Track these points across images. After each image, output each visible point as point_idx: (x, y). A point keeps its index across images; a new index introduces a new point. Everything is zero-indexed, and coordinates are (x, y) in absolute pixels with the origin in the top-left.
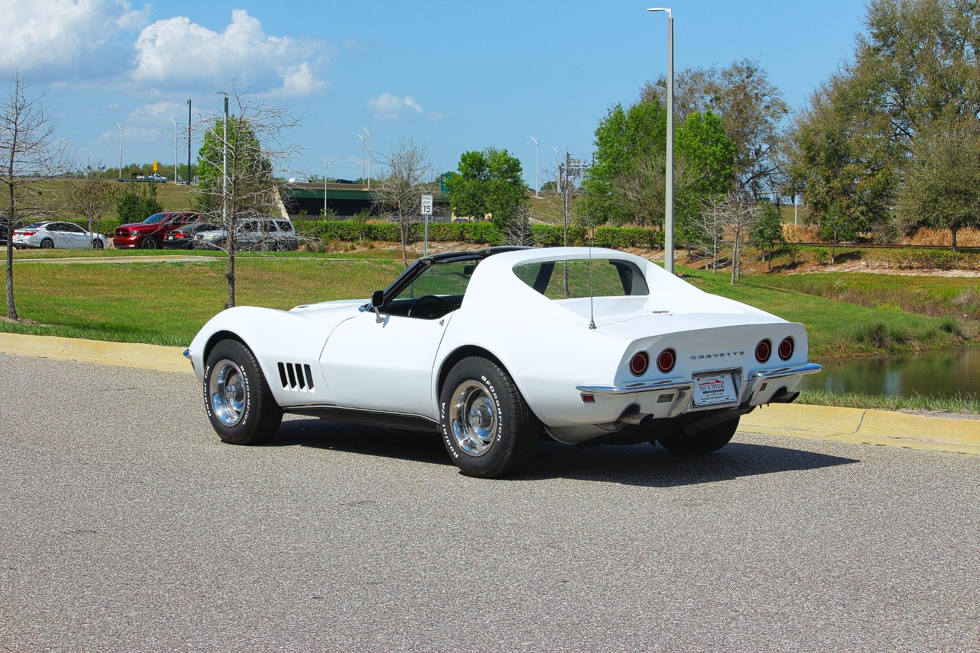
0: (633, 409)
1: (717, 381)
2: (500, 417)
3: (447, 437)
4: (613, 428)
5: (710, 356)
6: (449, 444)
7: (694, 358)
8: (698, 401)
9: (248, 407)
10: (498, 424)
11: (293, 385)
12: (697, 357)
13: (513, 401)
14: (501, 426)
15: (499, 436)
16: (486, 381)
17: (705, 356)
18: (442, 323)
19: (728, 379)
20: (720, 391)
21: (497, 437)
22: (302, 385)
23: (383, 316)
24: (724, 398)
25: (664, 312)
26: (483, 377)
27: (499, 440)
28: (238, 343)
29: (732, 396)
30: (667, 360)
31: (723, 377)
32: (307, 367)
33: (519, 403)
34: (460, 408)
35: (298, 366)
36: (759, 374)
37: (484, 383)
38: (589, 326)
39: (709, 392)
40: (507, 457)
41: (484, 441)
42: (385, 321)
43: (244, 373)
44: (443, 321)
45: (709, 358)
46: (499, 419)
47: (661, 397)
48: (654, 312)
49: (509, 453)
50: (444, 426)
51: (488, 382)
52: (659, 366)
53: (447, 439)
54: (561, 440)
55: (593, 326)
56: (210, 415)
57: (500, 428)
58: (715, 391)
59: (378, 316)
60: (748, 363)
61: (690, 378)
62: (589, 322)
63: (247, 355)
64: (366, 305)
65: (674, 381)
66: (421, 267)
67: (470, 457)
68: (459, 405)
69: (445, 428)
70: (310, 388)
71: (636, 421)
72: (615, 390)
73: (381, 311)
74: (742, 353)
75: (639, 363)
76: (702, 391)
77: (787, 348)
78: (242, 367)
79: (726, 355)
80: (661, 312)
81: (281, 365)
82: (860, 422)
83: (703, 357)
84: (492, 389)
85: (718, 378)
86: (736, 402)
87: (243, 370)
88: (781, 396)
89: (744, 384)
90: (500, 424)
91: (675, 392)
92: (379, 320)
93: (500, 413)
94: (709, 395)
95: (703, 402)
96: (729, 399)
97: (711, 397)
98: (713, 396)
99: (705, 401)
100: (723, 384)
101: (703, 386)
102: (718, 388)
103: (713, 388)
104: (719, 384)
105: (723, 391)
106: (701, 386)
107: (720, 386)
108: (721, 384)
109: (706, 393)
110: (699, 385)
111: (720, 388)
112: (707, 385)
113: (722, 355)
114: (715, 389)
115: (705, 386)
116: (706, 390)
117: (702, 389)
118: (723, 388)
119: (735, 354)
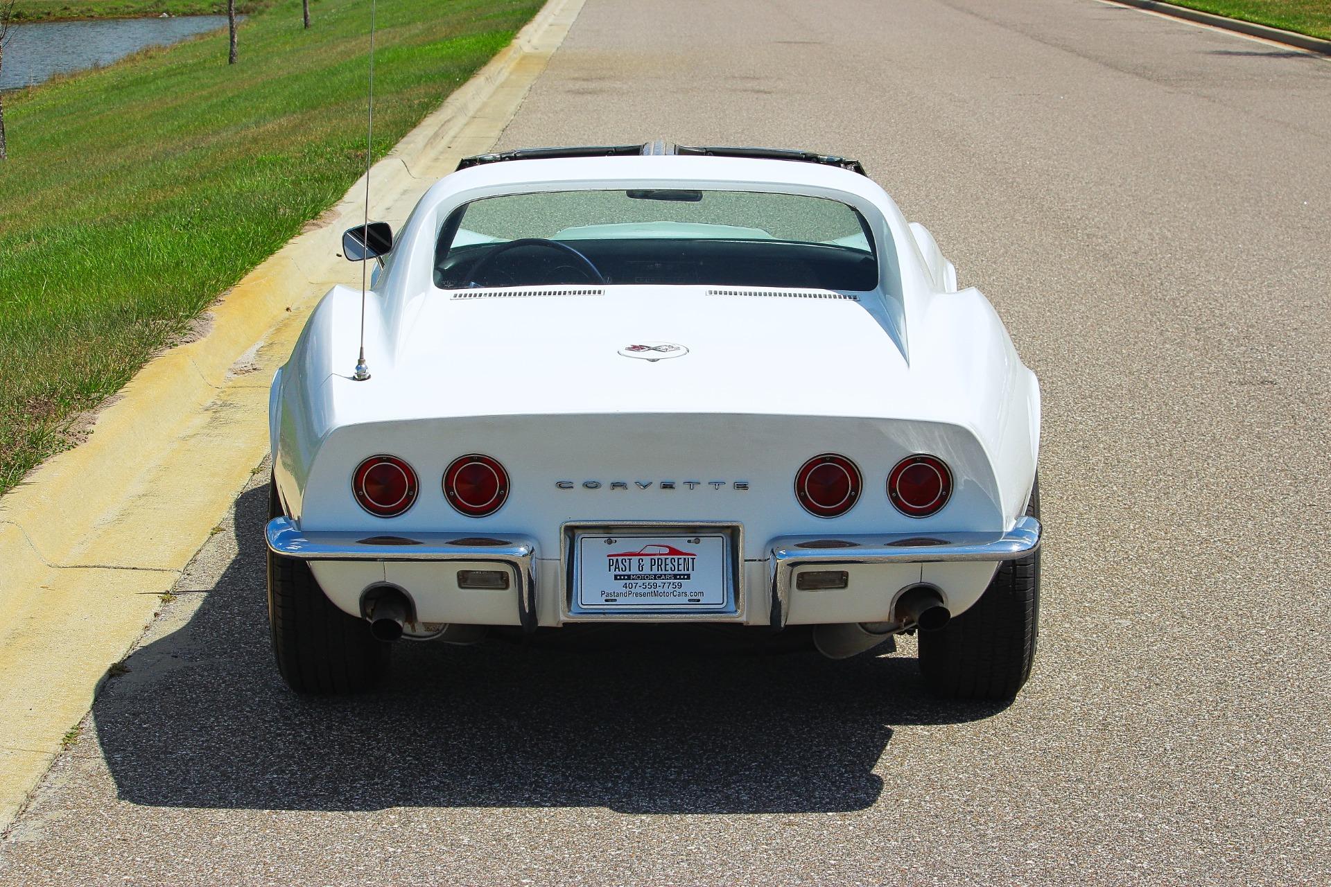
0: (387, 596)
1: (673, 551)
5: (622, 485)
7: (565, 486)
8: (589, 599)
12: (578, 486)
20: (675, 577)
31: (698, 542)
39: (639, 577)
45: (618, 490)
47: (462, 577)
52: (452, 496)
55: (361, 375)
58: (656, 577)
60: (771, 511)
74: (743, 486)
76: (613, 573)
79: (682, 487)
83: (597, 486)
86: (730, 611)
89: (751, 568)
94: (634, 585)
95: (606, 601)
96: (699, 600)
97: (639, 590)
98: (647, 590)
99: (615, 600)
100: (693, 559)
101: (620, 558)
102: (671, 568)
103: (655, 567)
104: (678, 559)
105: (684, 579)
106: (615, 558)
107: (679, 565)
108: (685, 559)
109: (624, 579)
110: (608, 556)
111: (678, 570)
112: (635, 559)
113: (667, 486)
114: (658, 570)
115: (628, 561)
116: (627, 572)
117: (616, 568)
118: (688, 570)
119: (717, 484)
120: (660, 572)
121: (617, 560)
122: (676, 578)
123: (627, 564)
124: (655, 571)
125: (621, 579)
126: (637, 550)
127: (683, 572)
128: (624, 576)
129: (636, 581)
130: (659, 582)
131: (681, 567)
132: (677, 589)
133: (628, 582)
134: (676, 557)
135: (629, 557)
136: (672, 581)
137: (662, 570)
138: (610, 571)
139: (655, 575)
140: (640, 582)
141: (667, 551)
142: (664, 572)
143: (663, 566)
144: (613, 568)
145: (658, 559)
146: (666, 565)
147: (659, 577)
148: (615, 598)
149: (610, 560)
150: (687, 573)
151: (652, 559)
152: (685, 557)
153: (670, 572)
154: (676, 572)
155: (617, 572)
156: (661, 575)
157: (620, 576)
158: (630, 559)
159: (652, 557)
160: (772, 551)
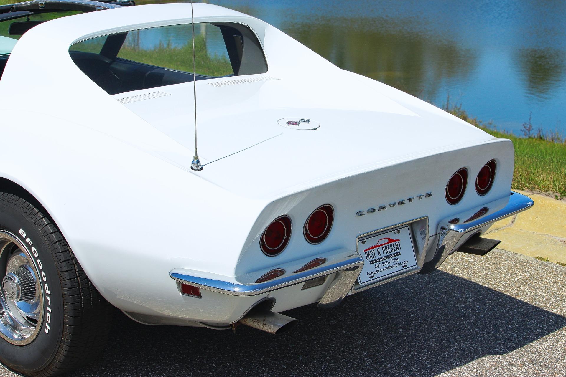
0: (262, 308)
1: (391, 241)
2: (48, 298)
5: (384, 208)
7: (360, 214)
10: (45, 308)
12: (365, 213)
14: (49, 312)
15: (47, 325)
16: (26, 237)
17: (377, 209)
19: (405, 236)
21: (43, 325)
24: (400, 267)
26: (21, 231)
27: (47, 331)
30: (320, 223)
31: (398, 233)
33: (77, 277)
37: (23, 240)
38: (190, 164)
39: (381, 259)
40: (60, 357)
41: (29, 319)
45: (381, 211)
46: (46, 301)
47: (308, 282)
48: (289, 123)
49: (63, 352)
51: (28, 240)
52: (307, 234)
57: (48, 315)
58: (387, 257)
60: (435, 207)
71: (269, 328)
72: (237, 289)
74: (429, 195)
76: (369, 261)
79: (407, 202)
83: (374, 211)
84: (34, 251)
85: (393, 236)
86: (415, 269)
89: (429, 240)
90: (48, 309)
93: (48, 292)
94: (379, 265)
95: (370, 277)
96: (406, 266)
97: (382, 267)
98: (385, 266)
99: (373, 276)
100: (399, 242)
101: (369, 251)
102: (391, 250)
103: (385, 252)
104: (393, 244)
105: (398, 255)
106: (367, 251)
107: (394, 247)
108: (396, 243)
109: (374, 263)
110: (365, 251)
111: (395, 251)
112: (376, 249)
113: (401, 203)
114: (387, 254)
115: (373, 251)
116: (374, 258)
117: (369, 257)
118: (398, 250)
119: (420, 197)
120: (388, 254)
121: (368, 252)
122: (395, 256)
123: (373, 254)
124: (386, 255)
125: (373, 263)
126: (375, 244)
127: (397, 251)
128: (374, 260)
129: (379, 263)
130: (388, 260)
131: (395, 248)
132: (397, 262)
133: (376, 264)
134: (392, 243)
135: (373, 249)
136: (393, 258)
137: (388, 253)
138: (367, 260)
139: (386, 256)
140: (381, 262)
141: (387, 241)
142: (389, 254)
143: (388, 250)
144: (368, 257)
145: (385, 247)
146: (389, 249)
147: (388, 257)
148: (373, 275)
149: (365, 253)
150: (398, 251)
151: (382, 247)
152: (396, 242)
153: (392, 253)
154: (394, 252)
155: (371, 260)
156: (388, 256)
157: (372, 261)
158: (374, 250)
159: (382, 246)
160: (443, 228)
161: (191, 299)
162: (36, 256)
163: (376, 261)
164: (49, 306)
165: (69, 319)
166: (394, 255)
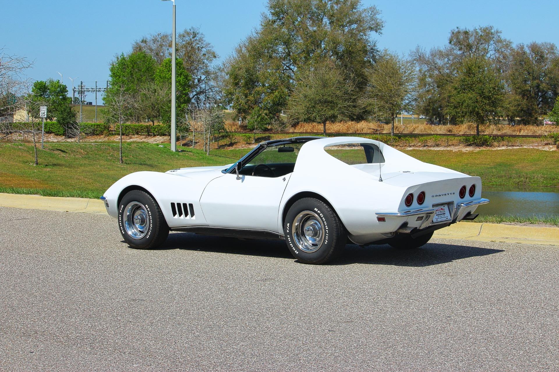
0: (405, 225)
1: (442, 209)
3: (291, 242)
4: (390, 235)
5: (440, 196)
6: (292, 246)
7: (433, 196)
8: (435, 220)
9: (151, 228)
10: (325, 235)
11: (180, 214)
13: (334, 222)
15: (326, 241)
16: (318, 211)
18: (284, 179)
19: (446, 208)
21: (324, 241)
22: (186, 215)
23: (241, 176)
24: (446, 218)
25: (408, 172)
26: (315, 209)
27: (326, 243)
28: (143, 192)
29: (449, 217)
30: (421, 198)
31: (444, 206)
32: (191, 205)
33: (338, 223)
34: (297, 225)
35: (185, 205)
36: (462, 205)
37: (316, 212)
38: (379, 180)
40: (330, 252)
41: (313, 245)
42: (243, 179)
43: (148, 209)
44: (285, 178)
46: (326, 232)
47: (418, 218)
48: (404, 172)
49: (332, 250)
50: (288, 236)
51: (319, 212)
53: (291, 243)
54: (357, 243)
55: (382, 181)
56: (124, 233)
57: (327, 237)
58: (441, 214)
59: (238, 176)
60: (456, 198)
61: (431, 208)
62: (379, 178)
63: (149, 199)
64: (226, 170)
65: (424, 209)
66: (261, 148)
67: (305, 253)
68: (296, 224)
69: (289, 237)
70: (192, 217)
71: (408, 231)
72: (399, 214)
73: (240, 173)
74: (454, 193)
75: (408, 200)
77: (472, 191)
78: (146, 206)
79: (447, 195)
80: (406, 172)
81: (173, 205)
82: (480, 230)
83: (437, 196)
85: (442, 207)
86: (450, 220)
87: (147, 207)
88: (468, 217)
89: (454, 210)
90: (327, 235)
91: (424, 215)
92: (238, 178)
93: (327, 229)
94: (439, 217)
99: (438, 220)
100: (445, 210)
107: (443, 211)
113: (445, 195)
119: (451, 194)
123: (437, 212)
126: (438, 209)
146: (441, 212)
150: (445, 213)
160: (459, 206)
161: (382, 223)
162: (322, 216)
163: (438, 215)
164: (327, 234)
165: (335, 237)
166: (443, 214)
